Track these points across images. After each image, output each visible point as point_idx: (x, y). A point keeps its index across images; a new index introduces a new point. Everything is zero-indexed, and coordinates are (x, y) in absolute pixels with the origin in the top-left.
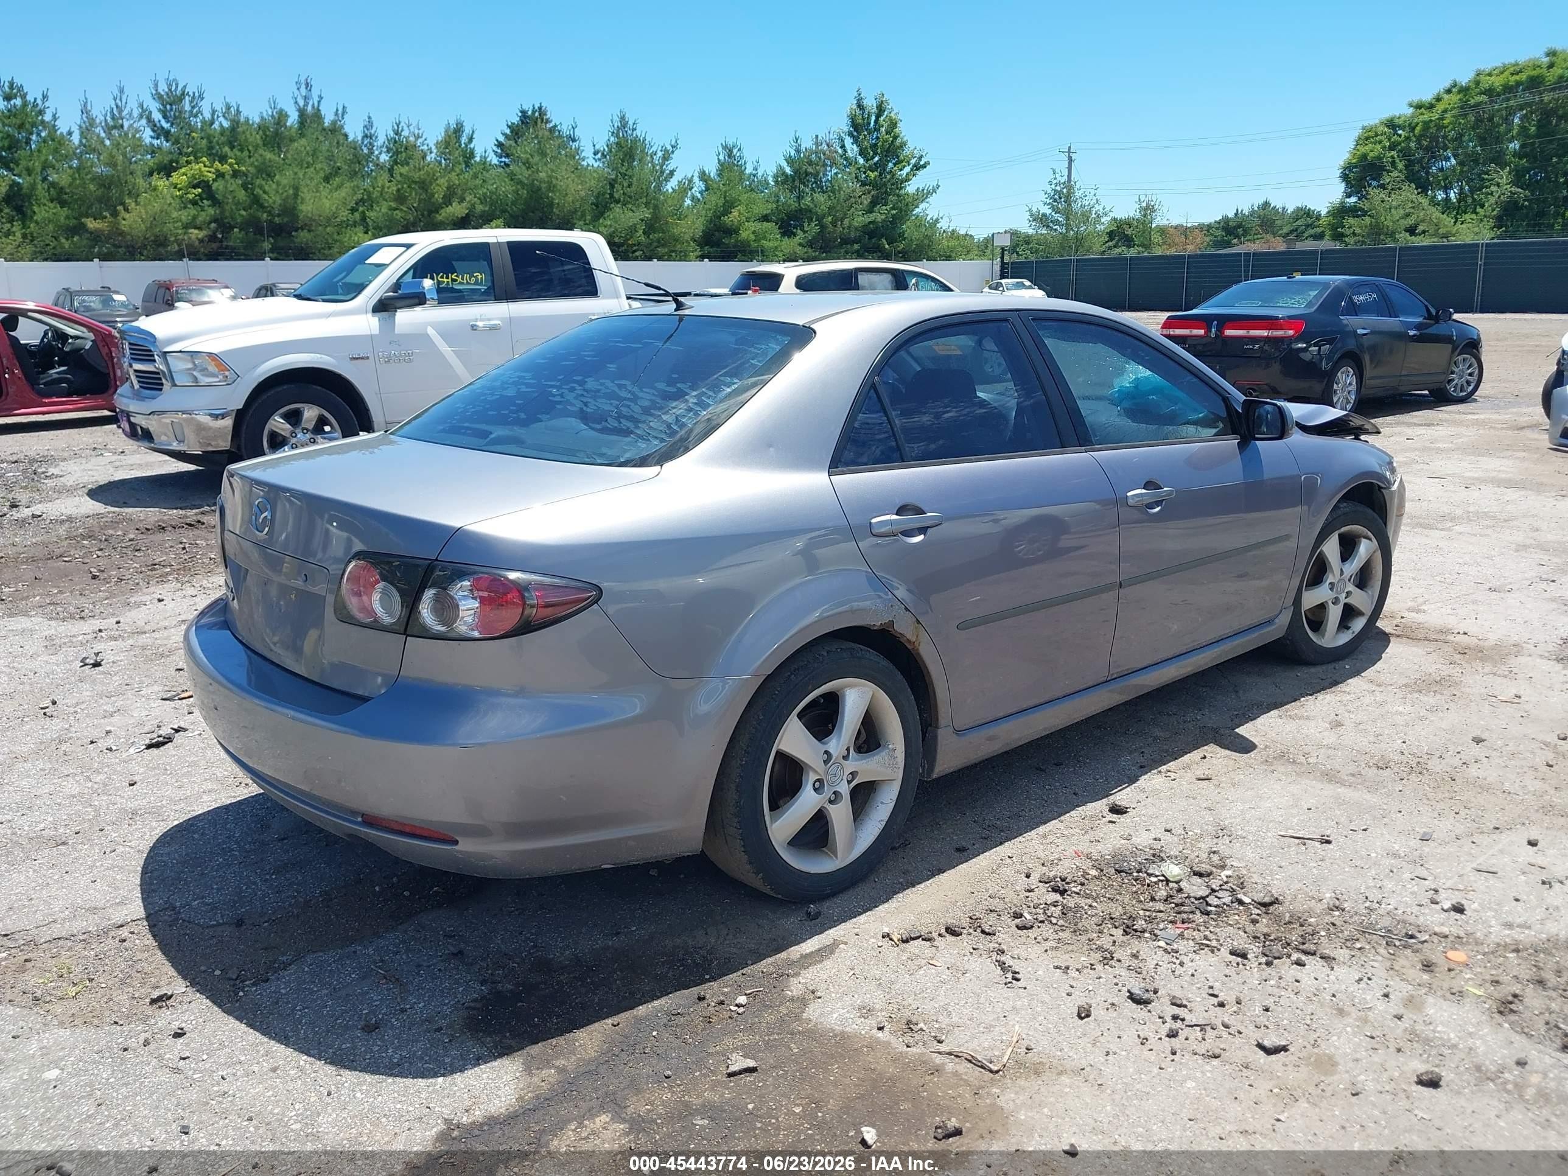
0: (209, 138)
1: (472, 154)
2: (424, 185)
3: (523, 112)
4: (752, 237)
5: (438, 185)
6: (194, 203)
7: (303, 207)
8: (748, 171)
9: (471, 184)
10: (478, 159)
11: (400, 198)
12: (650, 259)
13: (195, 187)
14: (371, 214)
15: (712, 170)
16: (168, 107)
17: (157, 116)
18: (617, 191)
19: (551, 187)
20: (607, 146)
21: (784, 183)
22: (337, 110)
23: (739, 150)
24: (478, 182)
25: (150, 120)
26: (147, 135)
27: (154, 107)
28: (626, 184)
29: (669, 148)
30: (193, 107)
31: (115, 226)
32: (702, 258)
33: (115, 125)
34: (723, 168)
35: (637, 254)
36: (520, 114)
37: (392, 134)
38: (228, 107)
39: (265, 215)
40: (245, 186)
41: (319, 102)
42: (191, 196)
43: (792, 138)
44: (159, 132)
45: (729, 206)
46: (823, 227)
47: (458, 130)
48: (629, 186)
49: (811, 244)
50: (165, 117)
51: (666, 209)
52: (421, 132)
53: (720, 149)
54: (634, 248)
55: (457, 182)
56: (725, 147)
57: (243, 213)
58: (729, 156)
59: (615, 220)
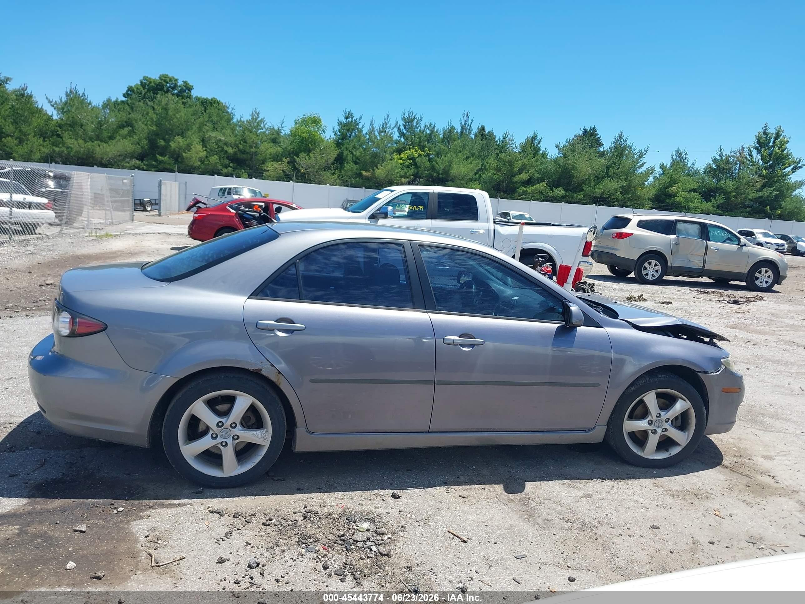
0: (420, 138)
1: (539, 149)
2: (511, 164)
3: (585, 130)
4: (683, 200)
5: (517, 164)
6: (408, 166)
7: (452, 171)
8: (689, 165)
9: (534, 164)
10: (541, 152)
11: (498, 169)
12: (622, 207)
13: (410, 159)
14: (484, 176)
15: (668, 163)
16: (407, 124)
17: (402, 127)
18: (611, 171)
19: (574, 168)
20: (610, 148)
21: (710, 172)
22: (479, 127)
23: (685, 154)
24: (539, 163)
25: (399, 129)
26: (396, 136)
27: (401, 123)
28: (616, 168)
29: (643, 151)
30: (417, 124)
31: (373, 174)
32: (652, 208)
33: (383, 130)
34: (674, 163)
35: (616, 203)
36: (583, 131)
37: (502, 138)
38: (431, 124)
39: (435, 174)
40: (430, 160)
41: (471, 123)
42: (407, 163)
43: (718, 149)
44: (402, 134)
45: (672, 182)
46: (728, 198)
47: (534, 138)
48: (618, 169)
49: (718, 207)
50: (405, 128)
51: (635, 183)
52: (513, 138)
53: (674, 153)
54: (614, 200)
55: (527, 163)
56: (677, 152)
57: (426, 172)
58: (679, 157)
59: (605, 186)
